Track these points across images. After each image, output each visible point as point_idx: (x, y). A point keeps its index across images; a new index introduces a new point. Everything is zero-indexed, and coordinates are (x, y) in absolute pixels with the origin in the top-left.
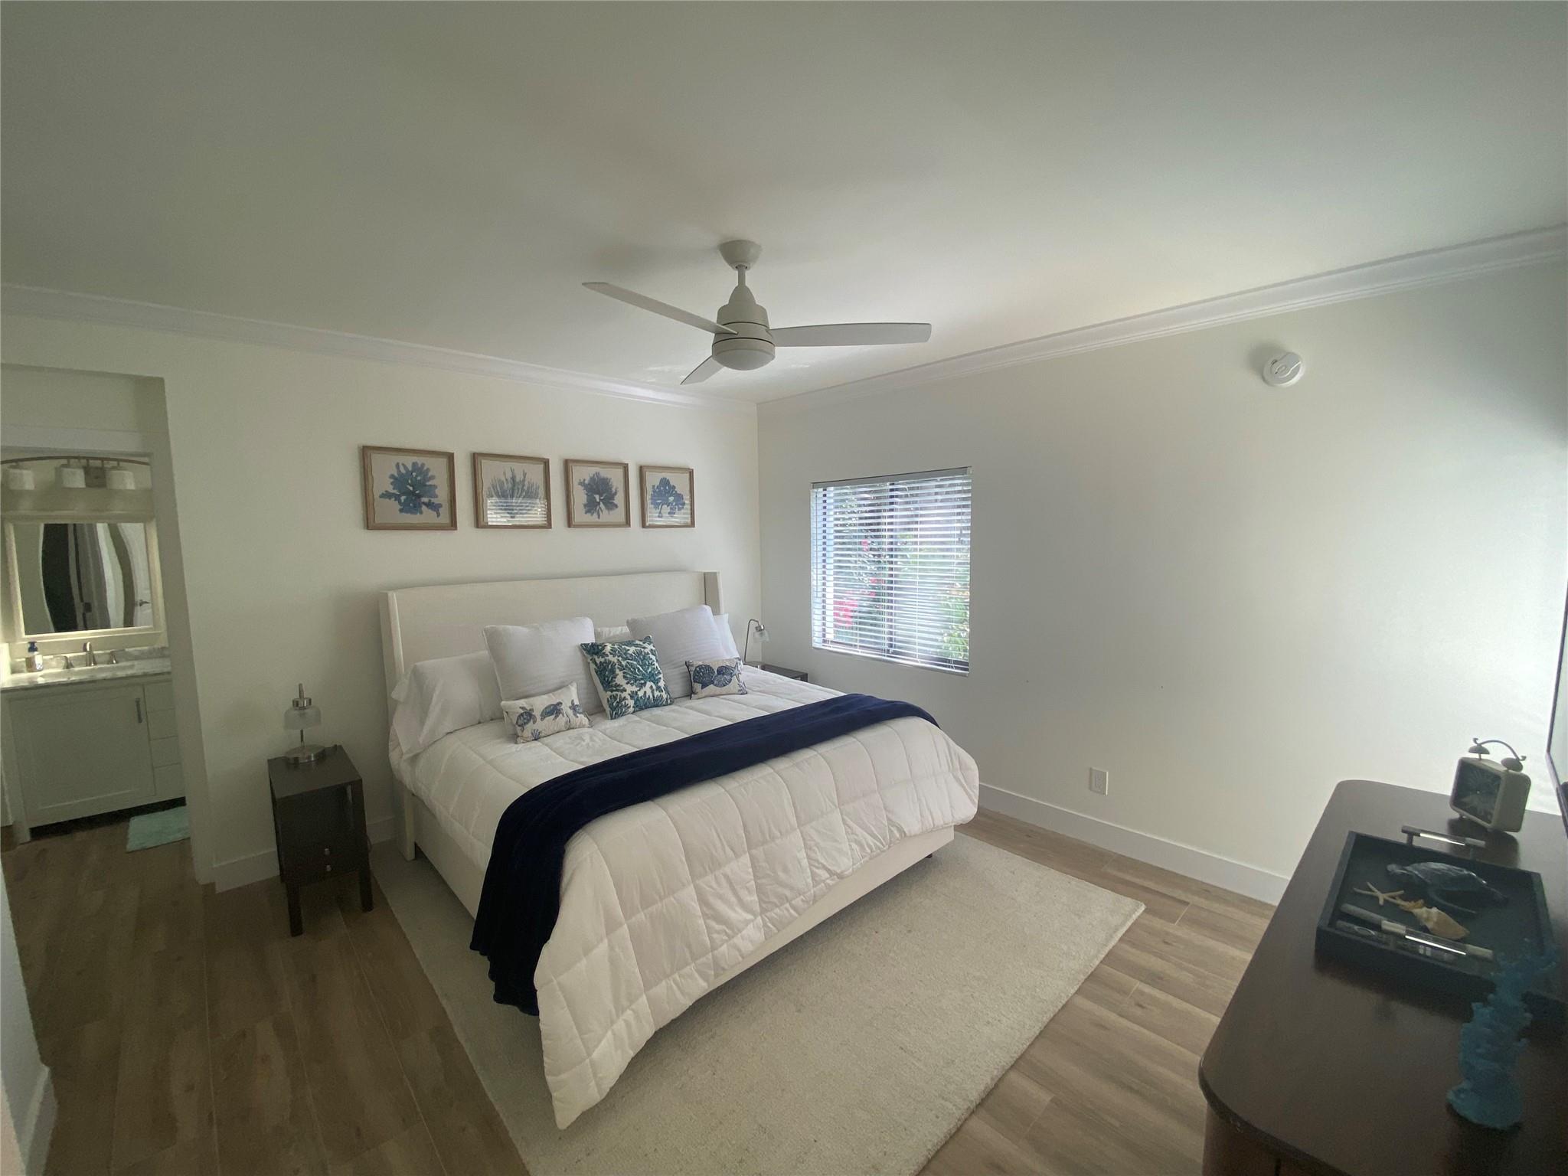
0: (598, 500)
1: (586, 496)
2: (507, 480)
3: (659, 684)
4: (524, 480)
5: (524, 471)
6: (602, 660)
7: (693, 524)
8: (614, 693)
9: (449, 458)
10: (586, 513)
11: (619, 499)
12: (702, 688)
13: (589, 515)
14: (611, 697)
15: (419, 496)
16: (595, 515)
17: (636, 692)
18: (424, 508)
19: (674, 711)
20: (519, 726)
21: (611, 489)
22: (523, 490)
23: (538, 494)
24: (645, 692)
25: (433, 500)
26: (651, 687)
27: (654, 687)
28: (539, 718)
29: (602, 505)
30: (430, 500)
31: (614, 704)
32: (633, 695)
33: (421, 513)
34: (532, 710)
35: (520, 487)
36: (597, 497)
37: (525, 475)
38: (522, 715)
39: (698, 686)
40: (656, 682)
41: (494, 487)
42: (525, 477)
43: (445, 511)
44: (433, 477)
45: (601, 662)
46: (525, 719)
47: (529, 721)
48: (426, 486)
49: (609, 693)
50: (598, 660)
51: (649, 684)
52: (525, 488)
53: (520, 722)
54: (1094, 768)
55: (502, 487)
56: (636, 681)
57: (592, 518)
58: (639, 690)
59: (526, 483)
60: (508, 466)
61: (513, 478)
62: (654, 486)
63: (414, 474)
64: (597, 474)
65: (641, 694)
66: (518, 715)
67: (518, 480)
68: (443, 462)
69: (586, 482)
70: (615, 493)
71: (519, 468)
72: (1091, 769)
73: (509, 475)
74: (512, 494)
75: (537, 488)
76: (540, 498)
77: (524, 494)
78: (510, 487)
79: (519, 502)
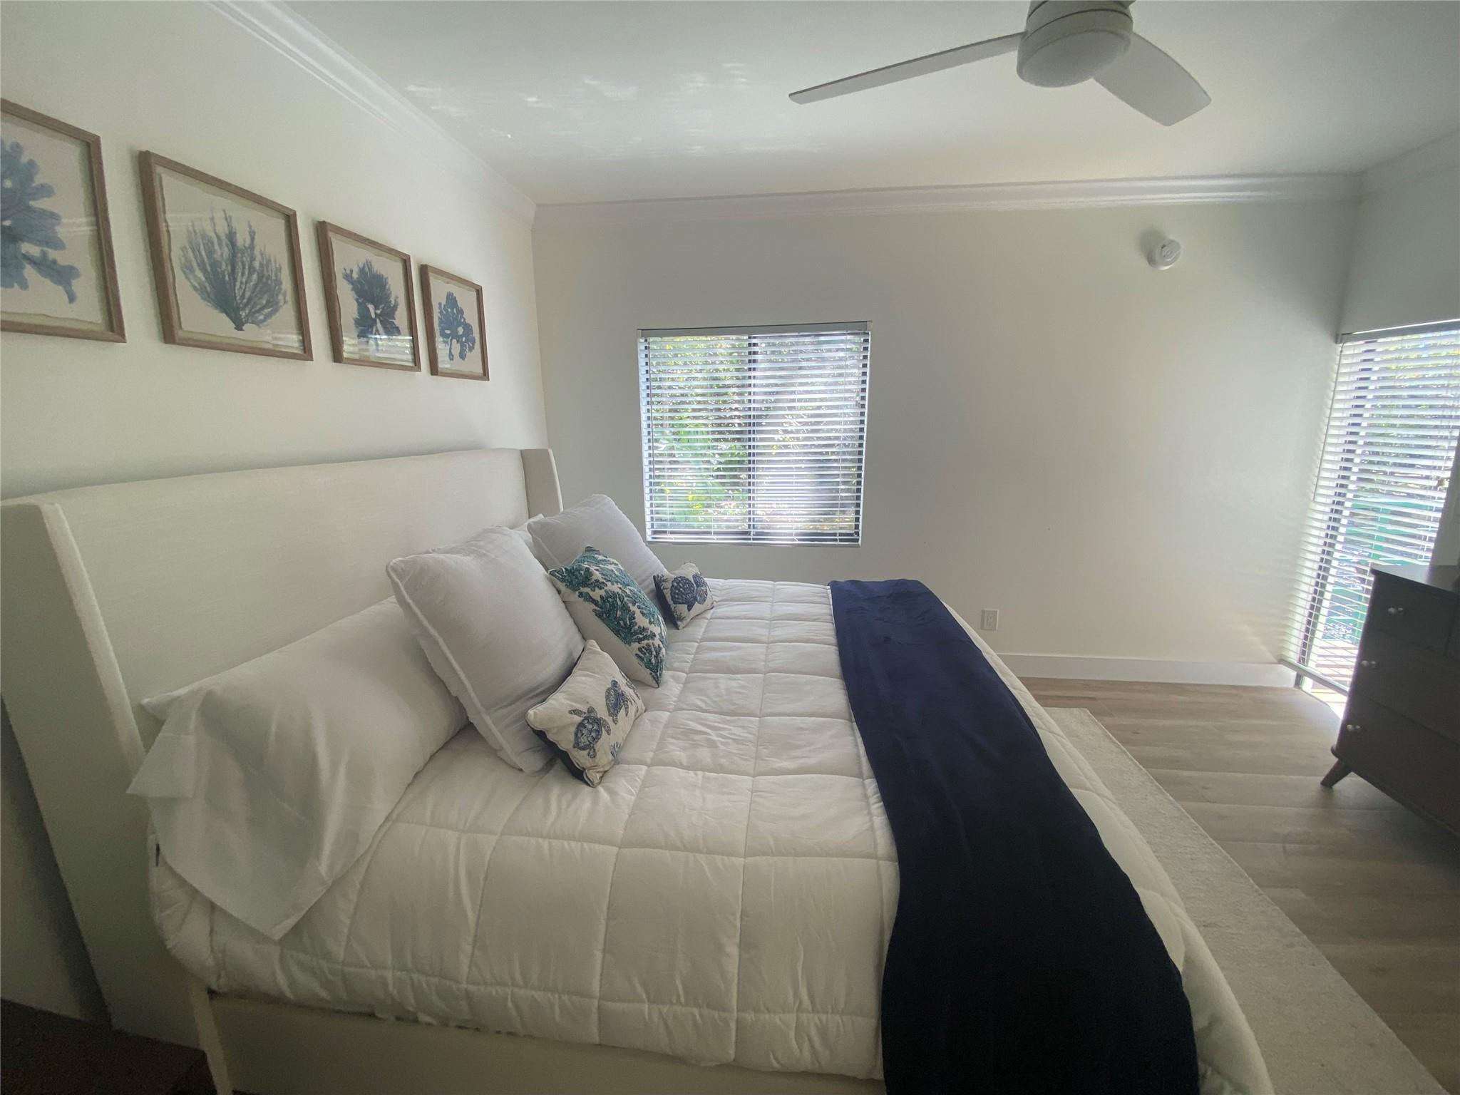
0: (373, 316)
1: (356, 304)
2: (218, 237)
4: (252, 247)
5: (249, 225)
8: (644, 643)
9: (88, 145)
10: (359, 338)
11: (401, 318)
12: (689, 610)
14: (640, 650)
16: (368, 343)
18: (29, 272)
21: (388, 296)
22: (251, 267)
23: (281, 283)
25: (53, 254)
29: (379, 325)
30: (44, 254)
33: (24, 285)
35: (246, 260)
36: (371, 309)
37: (252, 235)
39: (682, 608)
41: (195, 250)
42: (253, 239)
43: (87, 284)
44: (46, 191)
45: (601, 597)
48: (28, 208)
49: (636, 645)
50: (597, 594)
52: (256, 265)
54: (986, 609)
55: (210, 253)
57: (367, 348)
59: (257, 252)
60: (223, 202)
61: (231, 236)
62: (440, 304)
64: (368, 264)
67: (240, 242)
68: (72, 155)
69: (356, 277)
70: (396, 307)
71: (244, 218)
73: (222, 228)
74: (233, 274)
75: (279, 270)
76: (285, 295)
77: (255, 277)
78: (226, 255)
79: (248, 294)
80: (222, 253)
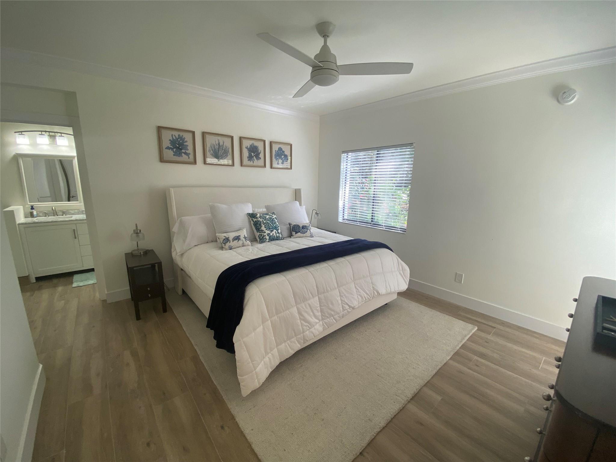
0: (253, 155)
1: (248, 153)
2: (216, 144)
3: (279, 231)
4: (223, 145)
5: (223, 141)
6: (256, 220)
7: (291, 168)
8: (261, 233)
9: (193, 133)
10: (248, 161)
11: (262, 155)
12: (295, 234)
13: (249, 161)
14: (259, 235)
15: (181, 149)
16: (252, 162)
17: (270, 234)
18: (183, 154)
19: (284, 242)
20: (224, 244)
21: (258, 150)
22: (223, 149)
23: (229, 151)
24: (273, 234)
25: (187, 151)
26: (276, 232)
27: (277, 232)
28: (231, 241)
29: (254, 158)
30: (185, 151)
31: (261, 238)
32: (268, 234)
33: (182, 156)
34: (229, 238)
35: (222, 147)
36: (253, 154)
37: (224, 142)
38: (225, 239)
39: (294, 233)
40: (277, 230)
41: (211, 147)
42: (223, 144)
43: (191, 156)
44: (186, 142)
45: (255, 221)
46: (226, 241)
47: (227, 242)
48: (184, 145)
49: (259, 233)
50: (255, 220)
51: (275, 231)
52: (224, 148)
53: (224, 242)
54: (457, 272)
55: (214, 147)
56: (269, 229)
57: (251, 163)
58: (271, 233)
59: (224, 146)
60: (217, 138)
61: (219, 144)
62: (276, 151)
63: (179, 140)
64: (253, 144)
65: (271, 234)
66: (223, 239)
67: (221, 144)
68: (190, 135)
69: (249, 147)
70: (260, 153)
71: (221, 139)
72: (456, 273)
73: (217, 143)
74: (219, 151)
75: (229, 149)
76: (230, 153)
77: (223, 151)
78: (217, 148)
79: (221, 154)
80: (217, 147)
